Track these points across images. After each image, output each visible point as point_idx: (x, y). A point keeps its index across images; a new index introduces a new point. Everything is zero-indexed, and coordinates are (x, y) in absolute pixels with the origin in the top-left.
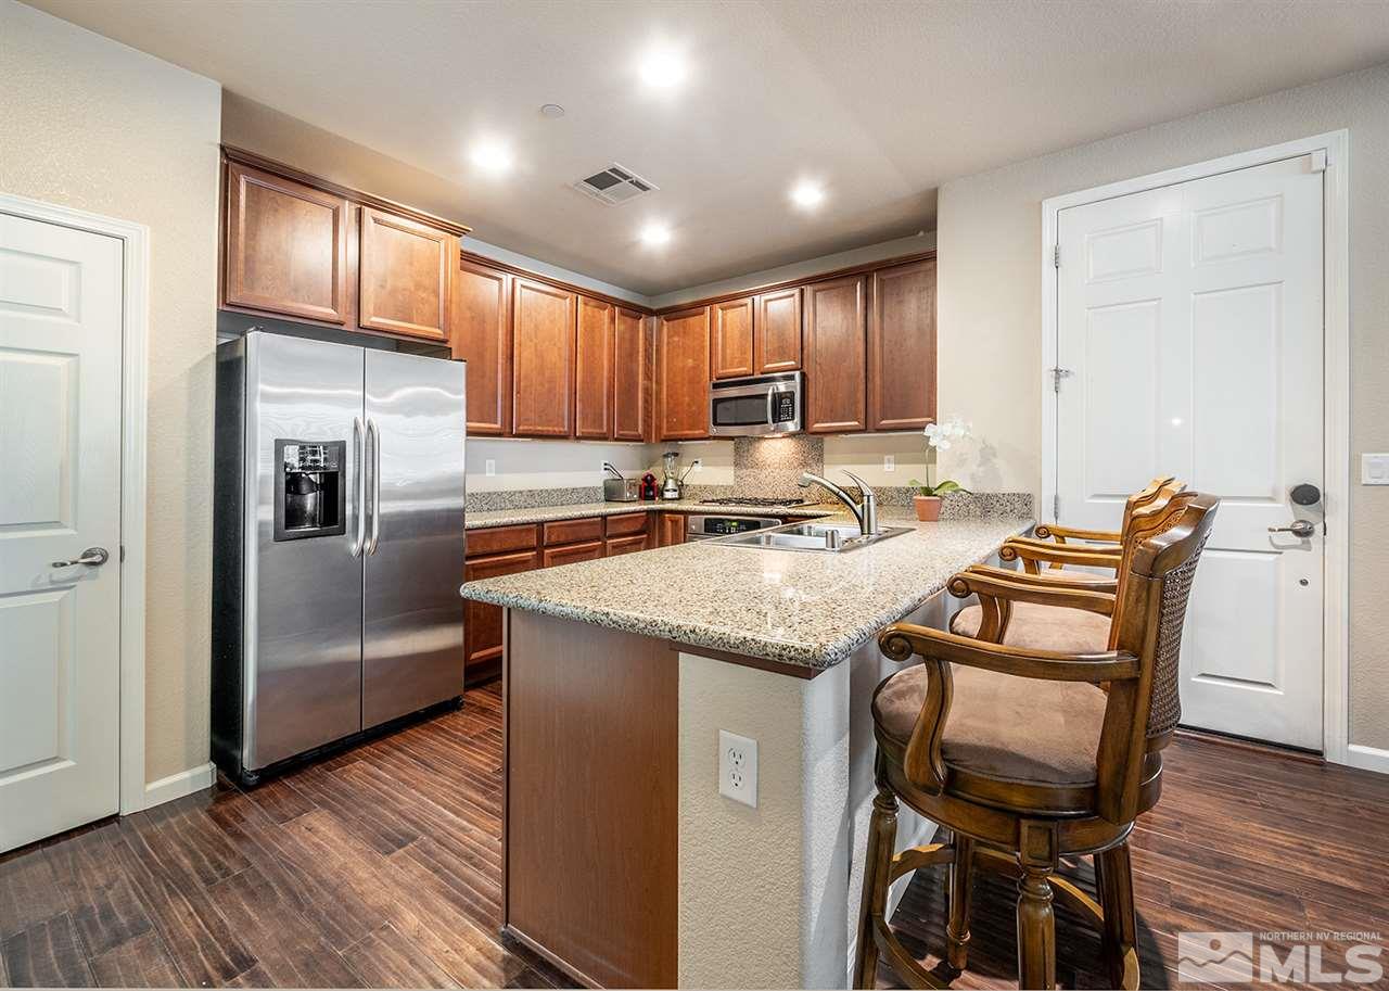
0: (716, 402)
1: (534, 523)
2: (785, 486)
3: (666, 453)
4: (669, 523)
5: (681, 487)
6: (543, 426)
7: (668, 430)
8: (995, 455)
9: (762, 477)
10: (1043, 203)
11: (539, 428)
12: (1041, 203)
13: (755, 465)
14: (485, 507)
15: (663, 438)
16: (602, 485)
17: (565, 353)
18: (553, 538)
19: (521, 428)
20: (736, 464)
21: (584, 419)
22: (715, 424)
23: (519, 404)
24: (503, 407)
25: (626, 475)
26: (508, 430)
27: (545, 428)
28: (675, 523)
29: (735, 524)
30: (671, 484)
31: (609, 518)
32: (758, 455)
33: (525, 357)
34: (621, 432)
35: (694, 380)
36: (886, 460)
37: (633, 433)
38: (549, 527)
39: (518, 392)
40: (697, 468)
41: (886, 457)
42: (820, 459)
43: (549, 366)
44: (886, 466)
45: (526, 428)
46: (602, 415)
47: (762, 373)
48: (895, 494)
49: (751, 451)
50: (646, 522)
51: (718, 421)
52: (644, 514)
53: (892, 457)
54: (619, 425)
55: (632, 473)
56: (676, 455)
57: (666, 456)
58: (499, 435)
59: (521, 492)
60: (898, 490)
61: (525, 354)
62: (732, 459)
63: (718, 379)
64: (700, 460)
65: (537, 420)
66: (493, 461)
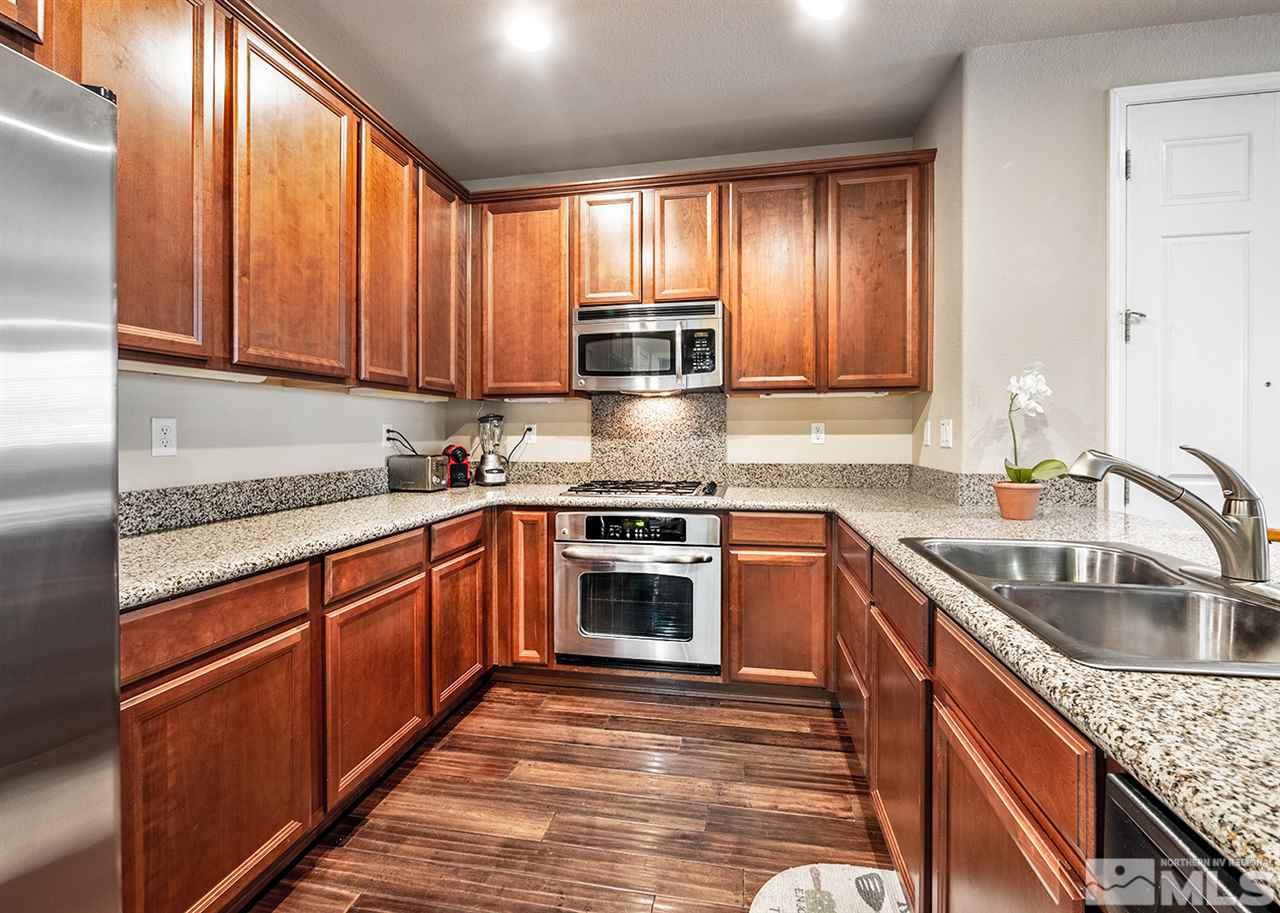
0: (585, 339)
1: (303, 560)
2: (672, 464)
3: (483, 414)
4: (521, 525)
5: (505, 464)
6: (299, 353)
7: (495, 381)
8: (1045, 423)
9: (636, 450)
10: (1112, 95)
11: (291, 356)
12: (1107, 93)
13: (625, 434)
14: (152, 524)
15: (486, 391)
16: (383, 464)
17: (339, 217)
18: (345, 585)
19: (251, 351)
20: (594, 433)
21: (373, 349)
22: (583, 371)
23: (245, 299)
24: (208, 299)
25: (420, 447)
26: (219, 352)
27: (303, 358)
28: (531, 525)
29: (641, 524)
30: (492, 462)
31: (436, 527)
32: (628, 421)
33: (256, 204)
34: (428, 379)
35: (540, 307)
36: (813, 430)
37: (441, 381)
38: (336, 563)
39: (244, 273)
40: (532, 438)
41: (814, 425)
42: (722, 428)
43: (310, 236)
44: (813, 436)
45: (263, 352)
46: (400, 346)
47: (656, 302)
48: (828, 473)
49: (619, 415)
50: (484, 524)
51: (588, 369)
52: (480, 513)
53: (822, 426)
54: (426, 367)
55: (429, 445)
56: (500, 418)
57: (483, 420)
58: (198, 361)
59: (238, 485)
60: (832, 468)
61: (259, 196)
62: (588, 426)
63: (581, 306)
64: (534, 427)
65: (286, 338)
66: (171, 423)
